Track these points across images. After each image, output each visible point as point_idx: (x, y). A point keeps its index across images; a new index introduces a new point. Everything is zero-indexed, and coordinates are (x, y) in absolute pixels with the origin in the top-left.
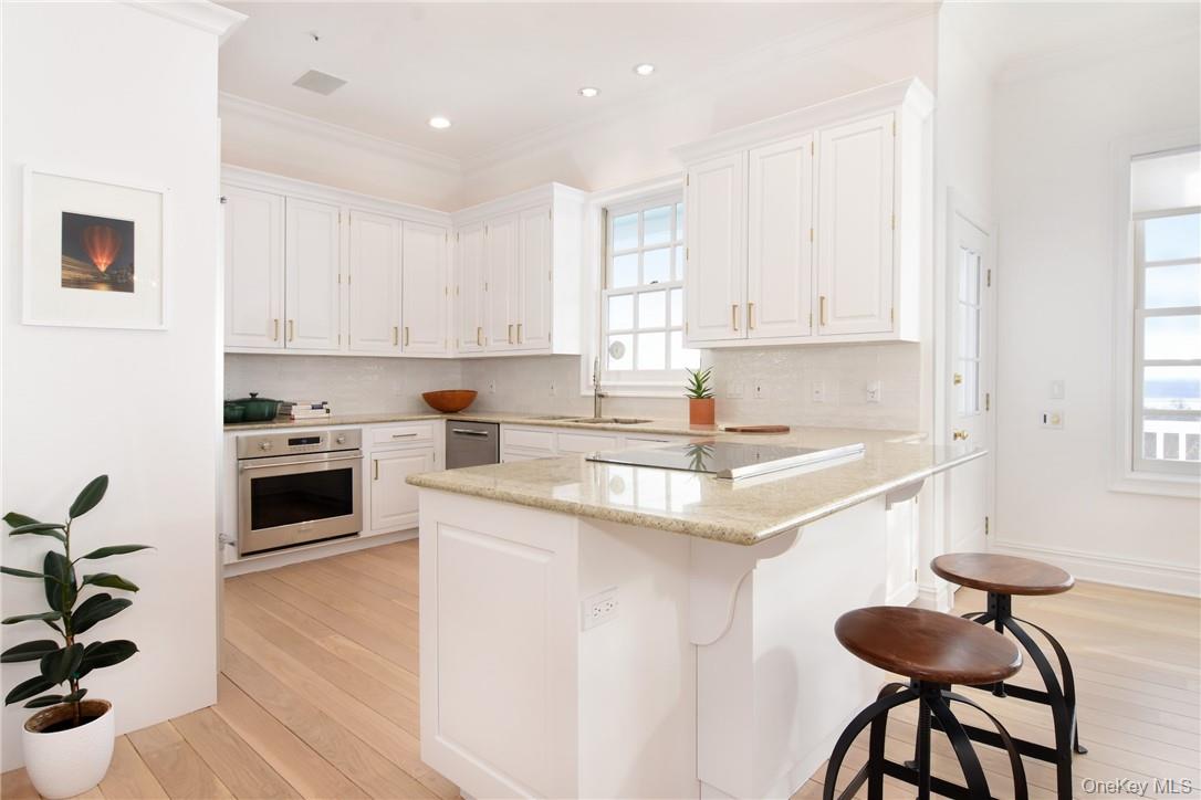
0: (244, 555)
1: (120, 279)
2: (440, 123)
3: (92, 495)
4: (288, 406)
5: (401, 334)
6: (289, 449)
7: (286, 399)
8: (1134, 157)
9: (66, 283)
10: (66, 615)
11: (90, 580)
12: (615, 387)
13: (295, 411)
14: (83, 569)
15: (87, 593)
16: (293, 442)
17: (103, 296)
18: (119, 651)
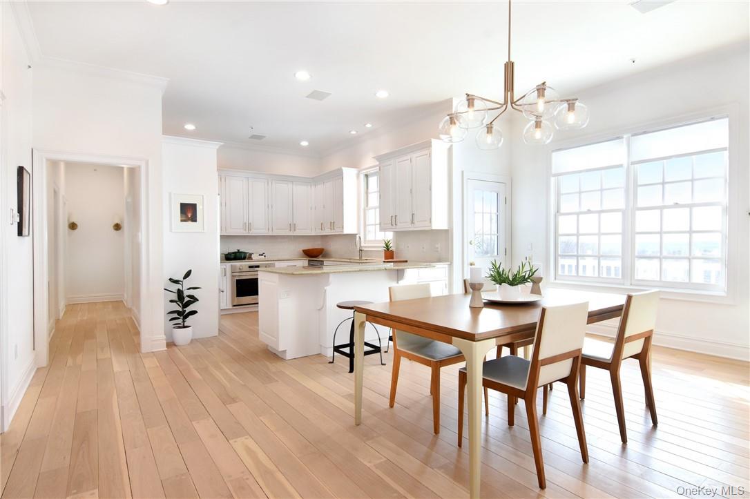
0: (234, 306)
1: (194, 219)
2: (304, 144)
3: (188, 274)
4: (251, 254)
5: (292, 226)
6: (249, 269)
7: (250, 252)
8: (553, 151)
9: (182, 221)
10: (182, 303)
11: (189, 296)
12: (366, 247)
13: (253, 256)
14: (186, 293)
15: (187, 299)
16: (250, 267)
17: (190, 224)
18: (194, 312)
